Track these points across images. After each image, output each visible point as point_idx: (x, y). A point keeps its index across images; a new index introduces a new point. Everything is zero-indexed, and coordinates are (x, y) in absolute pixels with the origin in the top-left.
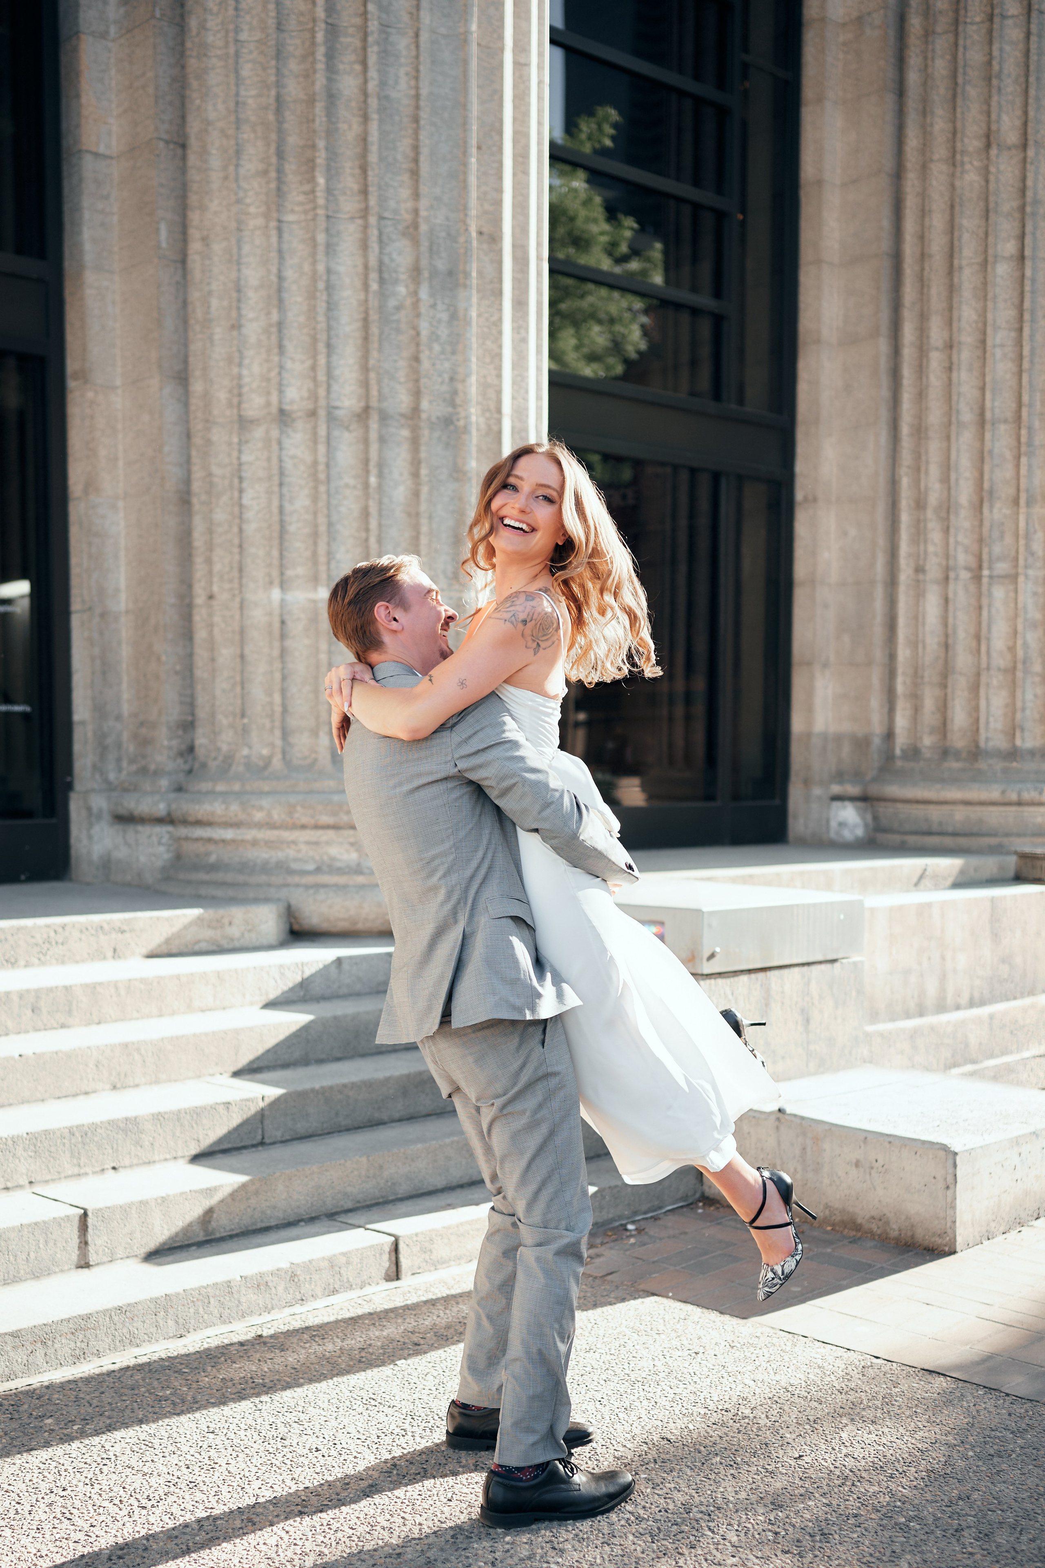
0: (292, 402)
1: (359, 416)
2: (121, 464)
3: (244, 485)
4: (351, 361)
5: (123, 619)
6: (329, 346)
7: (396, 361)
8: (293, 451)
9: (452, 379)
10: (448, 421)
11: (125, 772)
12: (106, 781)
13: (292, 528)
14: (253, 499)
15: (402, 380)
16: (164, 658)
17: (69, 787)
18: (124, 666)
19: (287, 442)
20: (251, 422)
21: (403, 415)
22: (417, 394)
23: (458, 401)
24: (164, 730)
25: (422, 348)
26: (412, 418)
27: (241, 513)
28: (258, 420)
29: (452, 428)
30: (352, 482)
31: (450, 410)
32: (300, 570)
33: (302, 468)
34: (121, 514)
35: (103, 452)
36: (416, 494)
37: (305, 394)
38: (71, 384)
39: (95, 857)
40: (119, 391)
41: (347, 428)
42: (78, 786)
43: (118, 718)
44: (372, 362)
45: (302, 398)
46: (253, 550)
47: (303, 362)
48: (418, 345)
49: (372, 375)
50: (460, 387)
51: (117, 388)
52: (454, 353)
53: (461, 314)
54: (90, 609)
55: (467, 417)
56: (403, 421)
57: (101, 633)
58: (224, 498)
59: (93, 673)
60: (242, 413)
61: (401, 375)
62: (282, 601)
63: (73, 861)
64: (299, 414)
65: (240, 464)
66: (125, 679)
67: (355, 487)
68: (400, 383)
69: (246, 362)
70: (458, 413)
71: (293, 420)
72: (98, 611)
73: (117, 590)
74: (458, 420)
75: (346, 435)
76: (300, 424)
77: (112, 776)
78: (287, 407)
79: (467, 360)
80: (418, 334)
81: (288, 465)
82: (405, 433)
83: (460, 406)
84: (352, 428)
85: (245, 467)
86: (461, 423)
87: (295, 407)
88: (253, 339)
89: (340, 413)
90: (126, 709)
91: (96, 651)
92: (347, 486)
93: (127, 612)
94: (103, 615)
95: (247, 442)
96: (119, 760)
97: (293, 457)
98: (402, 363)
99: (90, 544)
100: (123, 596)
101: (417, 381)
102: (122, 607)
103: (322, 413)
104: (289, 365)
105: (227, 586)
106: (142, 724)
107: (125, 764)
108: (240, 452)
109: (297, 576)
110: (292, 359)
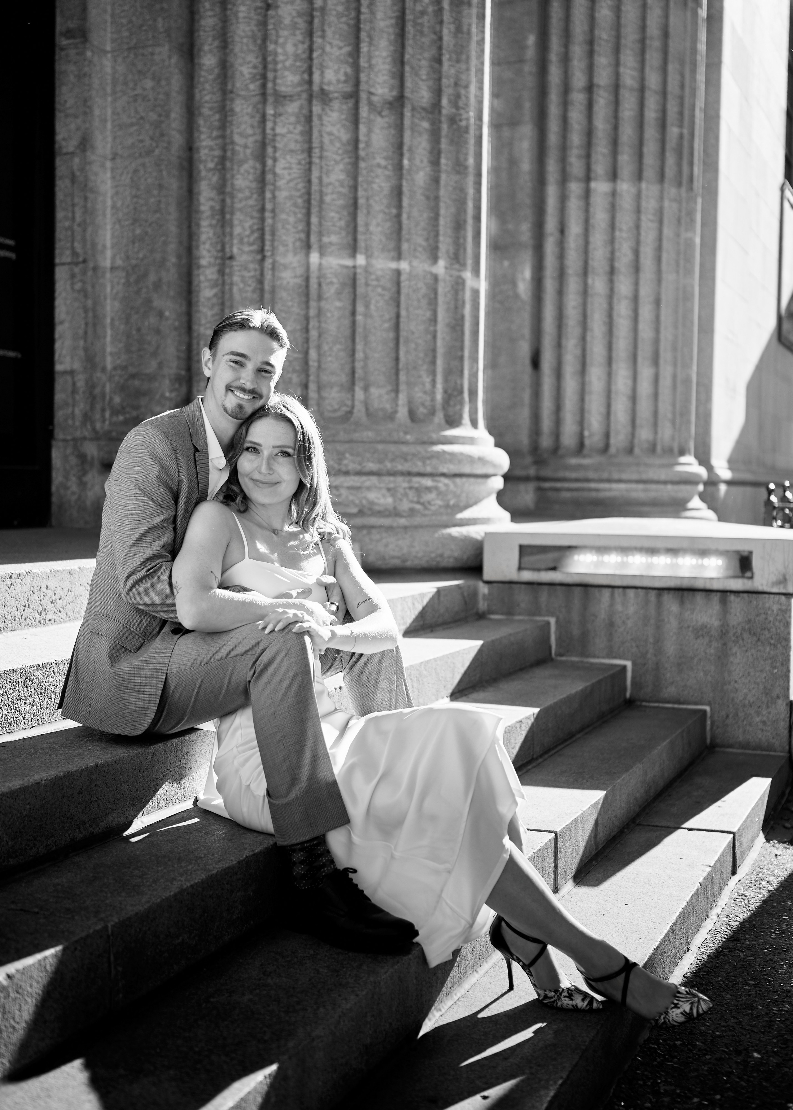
0: (329, 83)
1: (390, 103)
2: (109, 125)
3: (278, 155)
4: (384, 54)
5: (108, 275)
6: (370, 36)
7: (419, 60)
8: (329, 128)
9: (456, 84)
10: (453, 120)
11: (107, 423)
12: (94, 430)
13: (328, 199)
14: (284, 169)
15: (424, 77)
16: (167, 314)
17: (48, 436)
18: (108, 320)
19: (325, 119)
20: (285, 97)
21: (423, 109)
22: (438, 92)
23: (461, 104)
24: (167, 382)
25: (444, 51)
26: (432, 113)
27: (275, 181)
28: (291, 96)
29: (455, 126)
30: (383, 163)
31: (454, 110)
32: (334, 238)
33: (338, 145)
34: (109, 175)
35: (97, 112)
36: (436, 180)
37: (342, 78)
38: (62, 41)
39: (88, 503)
40: (109, 55)
41: (380, 114)
42: (59, 434)
43: (104, 369)
44: (407, 57)
45: (338, 81)
46: (283, 216)
47: (340, 48)
48: (440, 48)
49: (407, 68)
50: (463, 92)
51: (106, 52)
52: (458, 61)
53: (465, 28)
54: (84, 261)
55: (468, 119)
56: (424, 114)
57: (93, 287)
58: (246, 166)
59: (86, 324)
60: (277, 88)
61: (424, 73)
62: (320, 264)
63: (54, 508)
64: (336, 95)
65: (275, 135)
66: (109, 332)
67: (385, 168)
68: (422, 80)
69: (281, 40)
70: (460, 115)
71: (331, 100)
72: (91, 265)
73: (104, 246)
74: (461, 120)
75: (379, 119)
76: (336, 104)
77: (98, 426)
78: (326, 87)
79: (468, 69)
80: (441, 39)
81: (326, 140)
82: (426, 125)
83: (463, 109)
84: (383, 114)
85: (278, 138)
86: (463, 123)
87: (331, 88)
88: (287, 21)
89: (375, 99)
90: (109, 363)
91: (89, 303)
92: (379, 166)
93: (113, 269)
94: (95, 269)
95: (280, 115)
96: (103, 410)
97: (330, 134)
98: (424, 63)
99: (86, 198)
100: (109, 253)
101: (439, 79)
102: (107, 263)
103: (363, 96)
104: (328, 48)
105: (247, 248)
106: (133, 376)
107: (107, 414)
108: (275, 123)
109: (331, 243)
110: (330, 43)
